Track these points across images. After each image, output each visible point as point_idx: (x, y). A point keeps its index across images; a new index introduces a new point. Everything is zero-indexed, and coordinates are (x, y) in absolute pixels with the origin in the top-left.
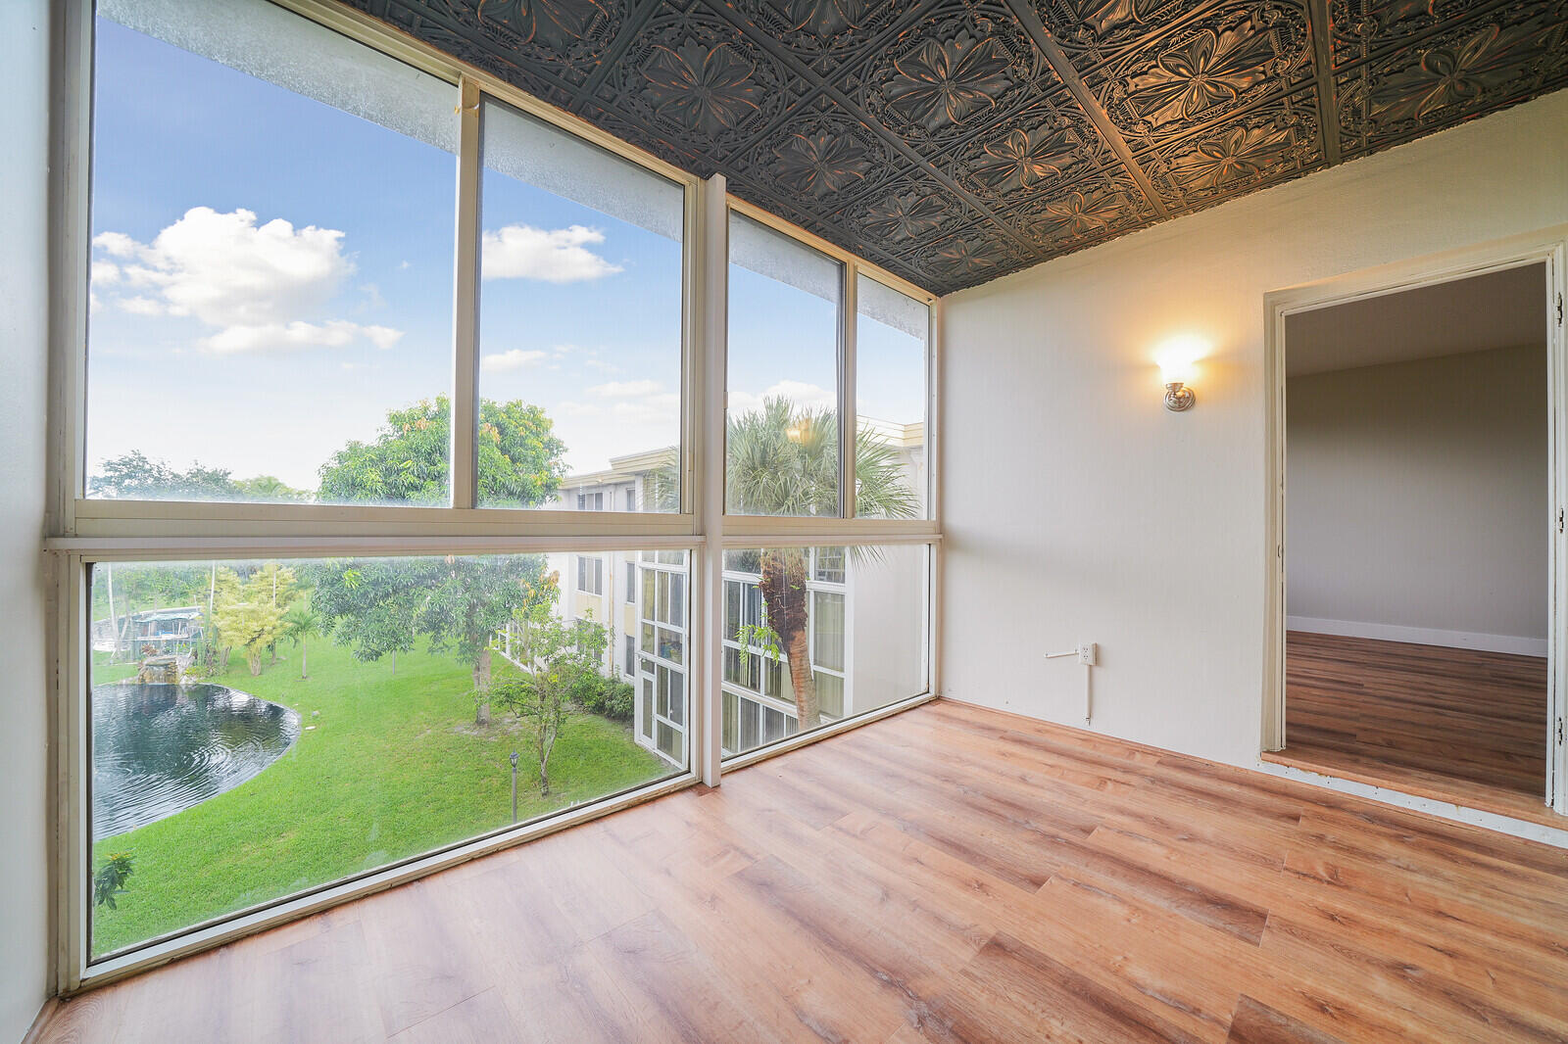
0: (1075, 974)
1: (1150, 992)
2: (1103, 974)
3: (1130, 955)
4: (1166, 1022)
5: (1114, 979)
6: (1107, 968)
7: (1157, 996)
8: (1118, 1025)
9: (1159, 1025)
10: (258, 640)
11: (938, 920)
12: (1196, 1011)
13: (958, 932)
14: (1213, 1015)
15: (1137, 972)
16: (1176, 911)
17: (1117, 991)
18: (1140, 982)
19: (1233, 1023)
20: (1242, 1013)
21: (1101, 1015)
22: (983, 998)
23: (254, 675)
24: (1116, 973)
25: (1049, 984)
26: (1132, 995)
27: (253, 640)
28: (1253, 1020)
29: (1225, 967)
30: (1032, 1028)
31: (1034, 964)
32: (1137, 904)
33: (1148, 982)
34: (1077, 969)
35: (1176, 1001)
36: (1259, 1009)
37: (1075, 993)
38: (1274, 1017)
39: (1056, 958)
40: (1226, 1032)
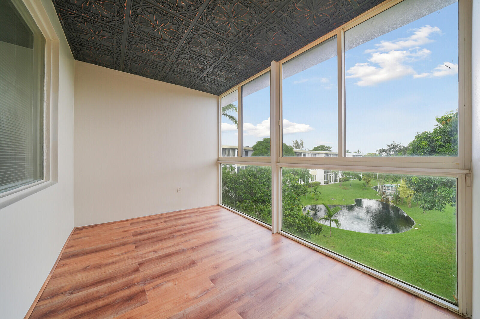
0: (178, 272)
1: (164, 283)
2: (175, 277)
3: (175, 286)
4: (157, 281)
5: (172, 278)
6: (176, 279)
7: (162, 284)
8: (163, 273)
9: (157, 279)
10: (410, 197)
11: (207, 257)
12: (154, 288)
13: (201, 259)
14: (151, 291)
15: (170, 284)
16: (182, 312)
17: (169, 277)
18: (168, 283)
19: (145, 293)
20: (145, 297)
21: (167, 271)
22: (182, 257)
23: (409, 207)
24: (173, 280)
25: (179, 267)
26: (167, 279)
27: (408, 196)
28: (142, 298)
29: (156, 307)
30: (172, 261)
31: (185, 267)
32: (191, 302)
33: (167, 284)
34: (179, 273)
35: (159, 286)
36: (143, 303)
37: (174, 270)
38: (138, 304)
39: (184, 271)
40: (146, 290)
